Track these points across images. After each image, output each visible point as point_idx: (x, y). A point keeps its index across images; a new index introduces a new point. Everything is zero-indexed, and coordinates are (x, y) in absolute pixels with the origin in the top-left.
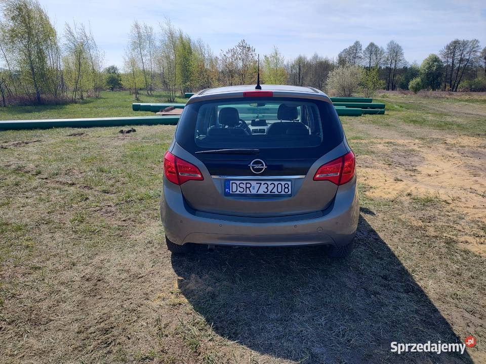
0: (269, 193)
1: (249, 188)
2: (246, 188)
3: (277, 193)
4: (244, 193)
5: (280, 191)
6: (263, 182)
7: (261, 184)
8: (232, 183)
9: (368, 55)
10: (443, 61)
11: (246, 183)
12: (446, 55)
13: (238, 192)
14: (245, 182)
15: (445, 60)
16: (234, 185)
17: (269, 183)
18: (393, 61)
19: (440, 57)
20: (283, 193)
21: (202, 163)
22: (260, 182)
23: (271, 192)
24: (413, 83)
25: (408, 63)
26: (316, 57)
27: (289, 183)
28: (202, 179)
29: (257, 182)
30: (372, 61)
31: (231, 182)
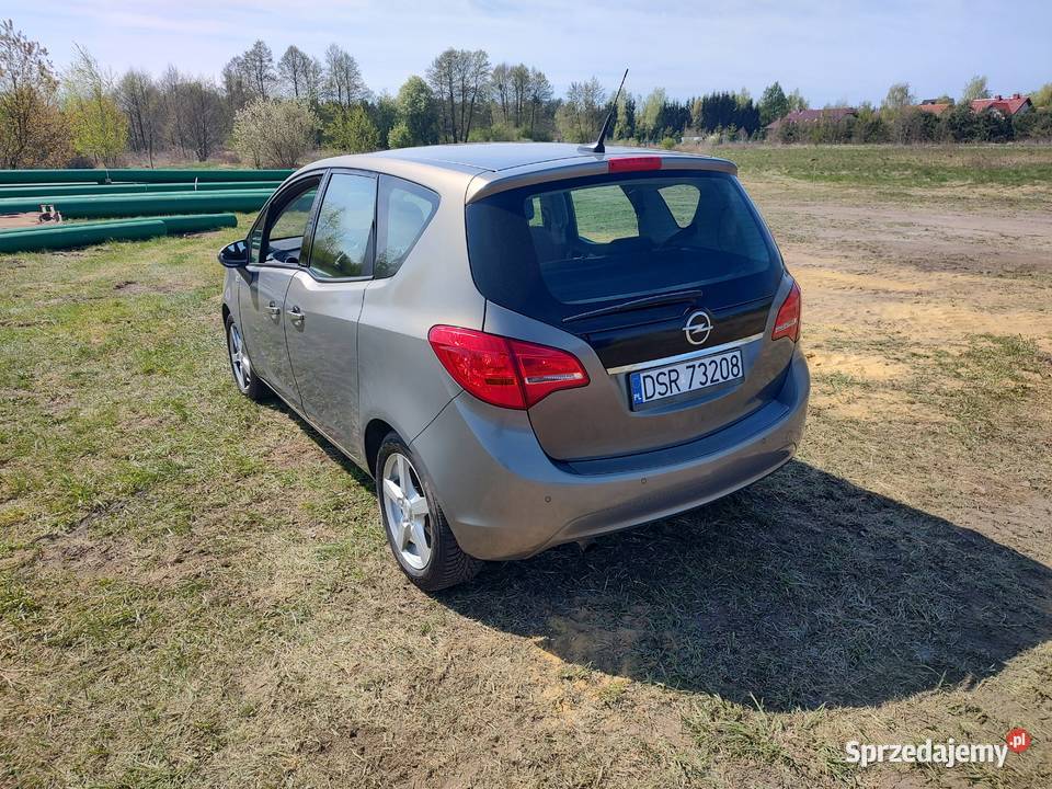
0: (709, 384)
1: (675, 381)
2: (671, 382)
3: (721, 380)
4: (668, 394)
5: (725, 375)
6: (697, 363)
7: (694, 366)
8: (644, 377)
9: (290, 74)
10: (434, 90)
11: (670, 372)
12: (438, 79)
13: (657, 396)
14: (666, 370)
15: (438, 89)
16: (648, 380)
17: (707, 361)
18: (343, 89)
19: (428, 82)
20: (731, 377)
21: (585, 343)
22: (691, 364)
23: (712, 381)
24: (394, 135)
25: (373, 92)
26: (172, 75)
27: (737, 354)
28: (586, 381)
29: (688, 364)
30: (299, 87)
31: (642, 375)
